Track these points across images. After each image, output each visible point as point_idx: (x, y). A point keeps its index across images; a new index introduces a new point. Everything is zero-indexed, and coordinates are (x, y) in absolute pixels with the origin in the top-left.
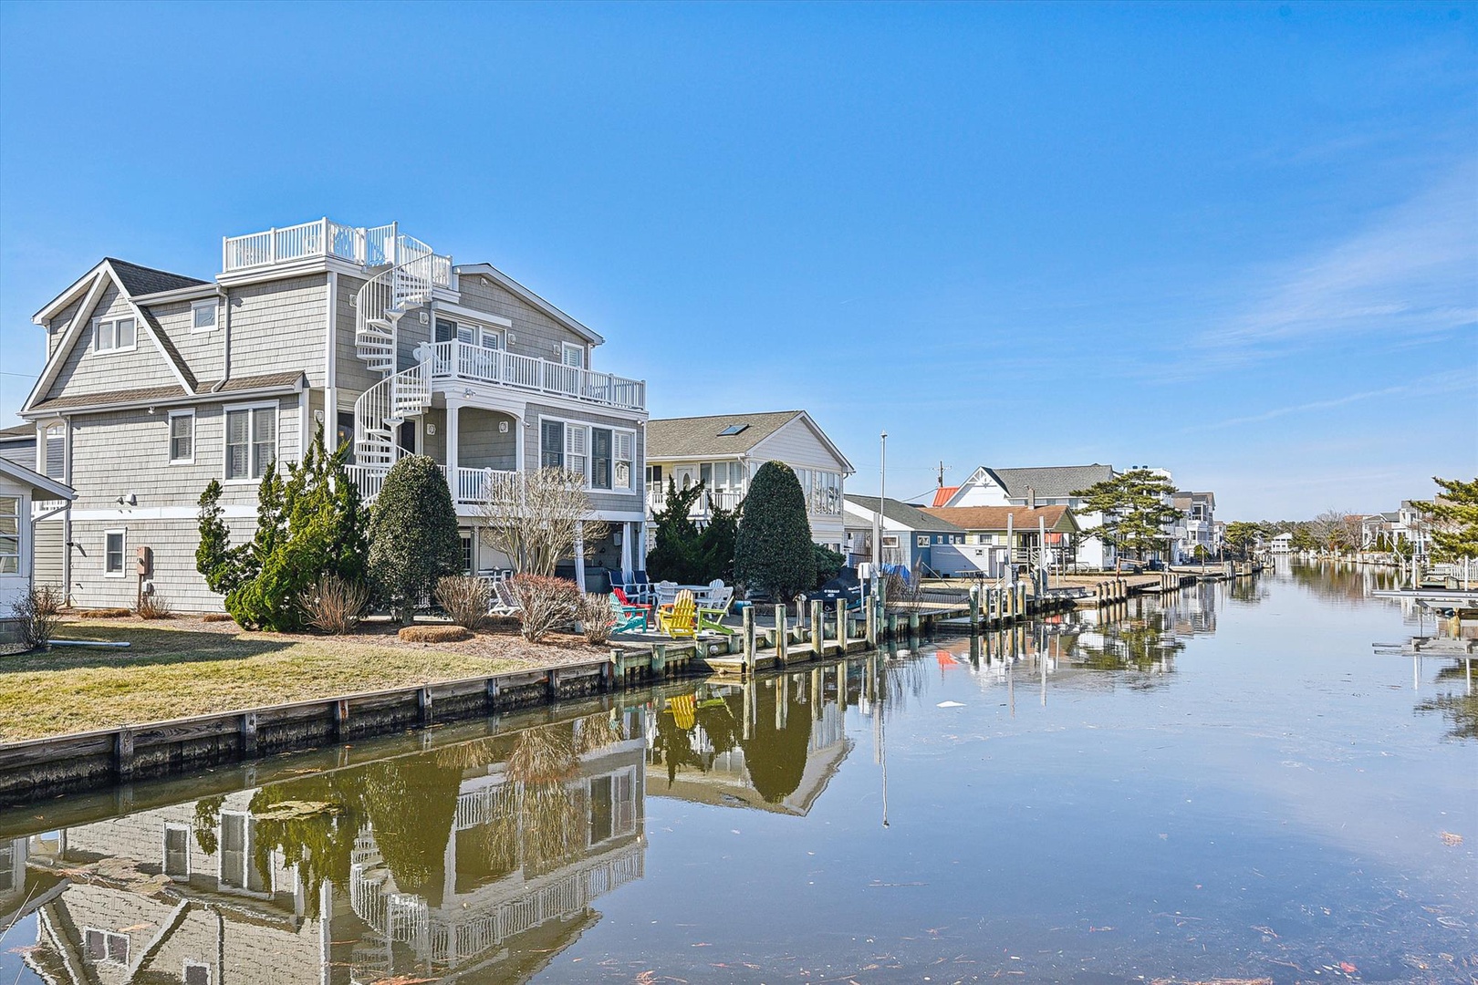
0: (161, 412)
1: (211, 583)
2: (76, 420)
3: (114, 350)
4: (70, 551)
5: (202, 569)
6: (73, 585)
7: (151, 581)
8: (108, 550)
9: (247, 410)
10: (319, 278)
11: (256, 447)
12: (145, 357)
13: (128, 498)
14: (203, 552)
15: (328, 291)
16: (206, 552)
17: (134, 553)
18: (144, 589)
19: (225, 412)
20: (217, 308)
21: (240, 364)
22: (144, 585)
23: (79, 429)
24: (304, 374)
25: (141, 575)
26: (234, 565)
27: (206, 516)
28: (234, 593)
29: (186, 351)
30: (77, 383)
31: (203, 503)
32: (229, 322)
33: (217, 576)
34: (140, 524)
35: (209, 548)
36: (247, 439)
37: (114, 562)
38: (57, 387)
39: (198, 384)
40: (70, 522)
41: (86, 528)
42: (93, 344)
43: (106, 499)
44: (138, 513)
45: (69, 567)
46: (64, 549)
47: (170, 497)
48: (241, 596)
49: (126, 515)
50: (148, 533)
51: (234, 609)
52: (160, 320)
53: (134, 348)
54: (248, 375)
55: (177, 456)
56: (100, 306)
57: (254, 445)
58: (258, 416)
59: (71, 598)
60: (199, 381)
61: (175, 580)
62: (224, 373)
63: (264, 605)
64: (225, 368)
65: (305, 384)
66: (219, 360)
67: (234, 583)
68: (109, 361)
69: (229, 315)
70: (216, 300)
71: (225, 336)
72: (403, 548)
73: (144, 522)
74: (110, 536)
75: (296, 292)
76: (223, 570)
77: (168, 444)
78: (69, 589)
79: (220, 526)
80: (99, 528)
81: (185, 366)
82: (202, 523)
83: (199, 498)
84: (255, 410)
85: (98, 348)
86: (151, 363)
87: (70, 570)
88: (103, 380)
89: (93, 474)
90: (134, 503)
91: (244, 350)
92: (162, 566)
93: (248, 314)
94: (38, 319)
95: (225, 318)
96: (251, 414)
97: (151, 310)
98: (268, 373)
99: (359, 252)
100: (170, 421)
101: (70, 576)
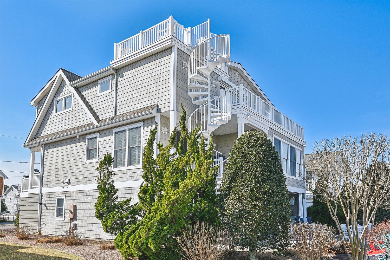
0: (83, 137)
1: (106, 227)
2: (46, 146)
3: (63, 111)
4: (41, 207)
5: (99, 216)
6: (42, 223)
7: (76, 222)
8: (57, 207)
9: (125, 130)
10: (167, 50)
11: (130, 149)
12: (76, 112)
13: (67, 181)
14: (100, 204)
15: (172, 57)
16: (102, 204)
17: (69, 208)
18: (72, 226)
19: (114, 133)
20: (111, 81)
21: (122, 107)
22: (72, 224)
23: (47, 150)
24: (157, 105)
25: (71, 219)
26: (121, 213)
27: (102, 178)
28: (122, 233)
29: (95, 105)
30: (47, 129)
31: (100, 168)
32: (117, 86)
33: (109, 221)
34: (71, 193)
35: (104, 201)
36: (125, 146)
37: (60, 213)
38: (39, 132)
39: (100, 120)
40: (42, 193)
41: (48, 196)
42: (54, 111)
43: (57, 182)
44: (71, 188)
45: (41, 215)
46: (39, 206)
47: (86, 179)
48: (127, 238)
49: (65, 189)
50: (75, 198)
51: (121, 247)
52: (84, 93)
53: (71, 109)
54: (126, 112)
55: (90, 158)
56: (58, 93)
57: (129, 148)
58: (131, 133)
59: (41, 230)
60: (101, 119)
61: (87, 222)
62: (114, 113)
63: (147, 246)
64: (114, 110)
65: (158, 111)
66: (111, 107)
67: (121, 226)
68: (61, 117)
69: (117, 83)
70: (110, 77)
71: (114, 94)
72: (257, 199)
73: (73, 192)
74: (58, 200)
75: (153, 63)
76: (114, 217)
77: (86, 153)
78: (40, 225)
79: (112, 186)
80: (54, 196)
81: (95, 113)
82: (99, 183)
83: (97, 165)
84: (129, 130)
85: (56, 112)
86: (79, 114)
87: (41, 216)
88: (58, 126)
89: (52, 171)
90: (69, 183)
91: (124, 99)
92: (81, 215)
93: (127, 80)
94: (32, 103)
95: (115, 85)
96: (127, 132)
97: (80, 89)
98: (137, 109)
99: (188, 40)
100: (87, 141)
101: (41, 219)
